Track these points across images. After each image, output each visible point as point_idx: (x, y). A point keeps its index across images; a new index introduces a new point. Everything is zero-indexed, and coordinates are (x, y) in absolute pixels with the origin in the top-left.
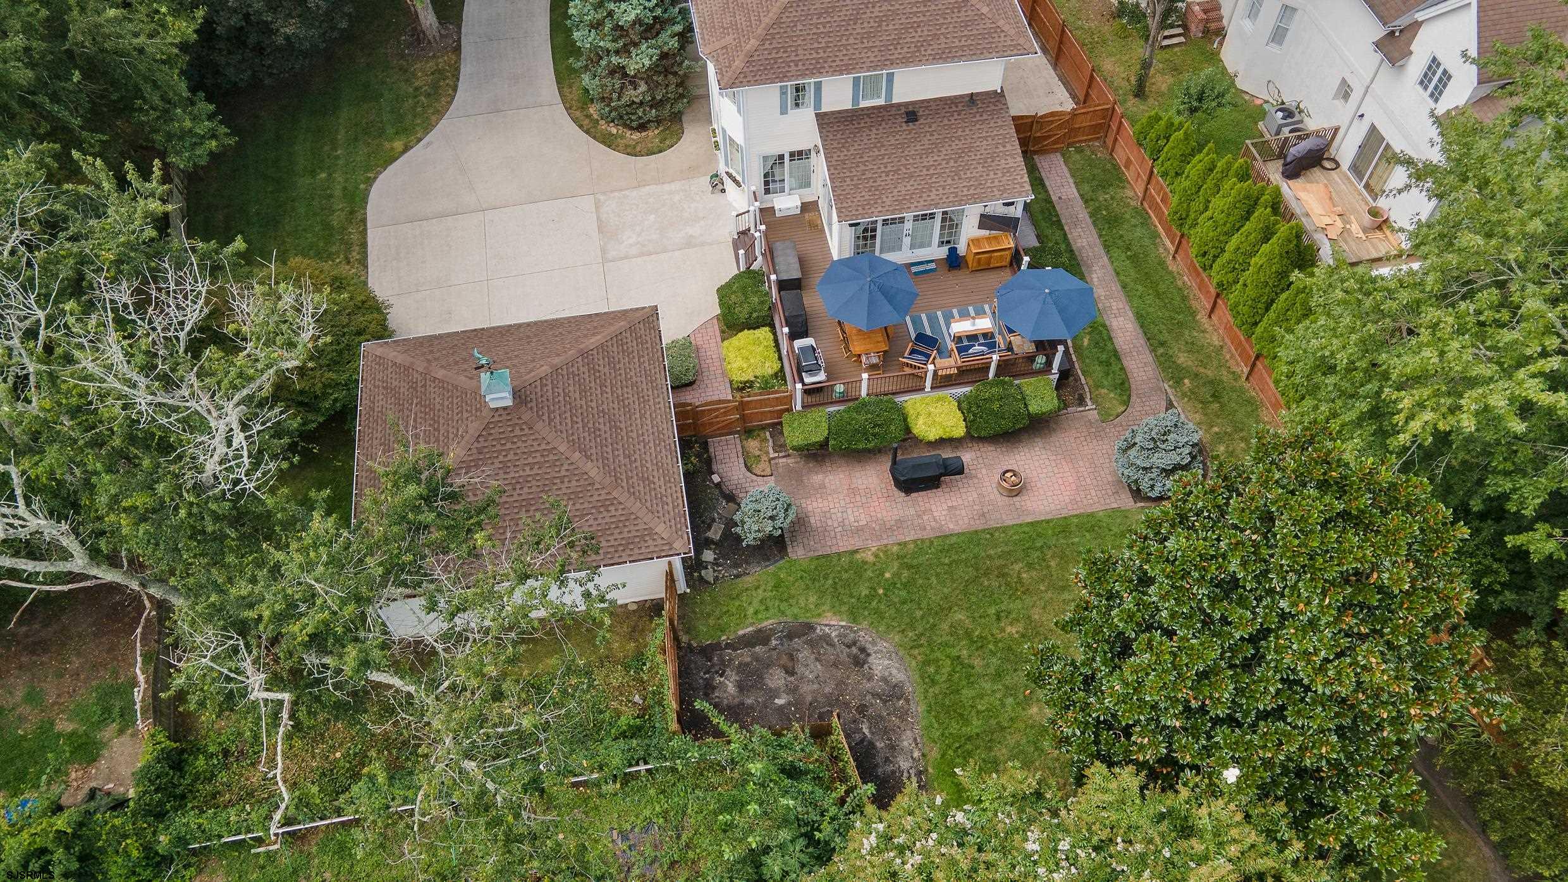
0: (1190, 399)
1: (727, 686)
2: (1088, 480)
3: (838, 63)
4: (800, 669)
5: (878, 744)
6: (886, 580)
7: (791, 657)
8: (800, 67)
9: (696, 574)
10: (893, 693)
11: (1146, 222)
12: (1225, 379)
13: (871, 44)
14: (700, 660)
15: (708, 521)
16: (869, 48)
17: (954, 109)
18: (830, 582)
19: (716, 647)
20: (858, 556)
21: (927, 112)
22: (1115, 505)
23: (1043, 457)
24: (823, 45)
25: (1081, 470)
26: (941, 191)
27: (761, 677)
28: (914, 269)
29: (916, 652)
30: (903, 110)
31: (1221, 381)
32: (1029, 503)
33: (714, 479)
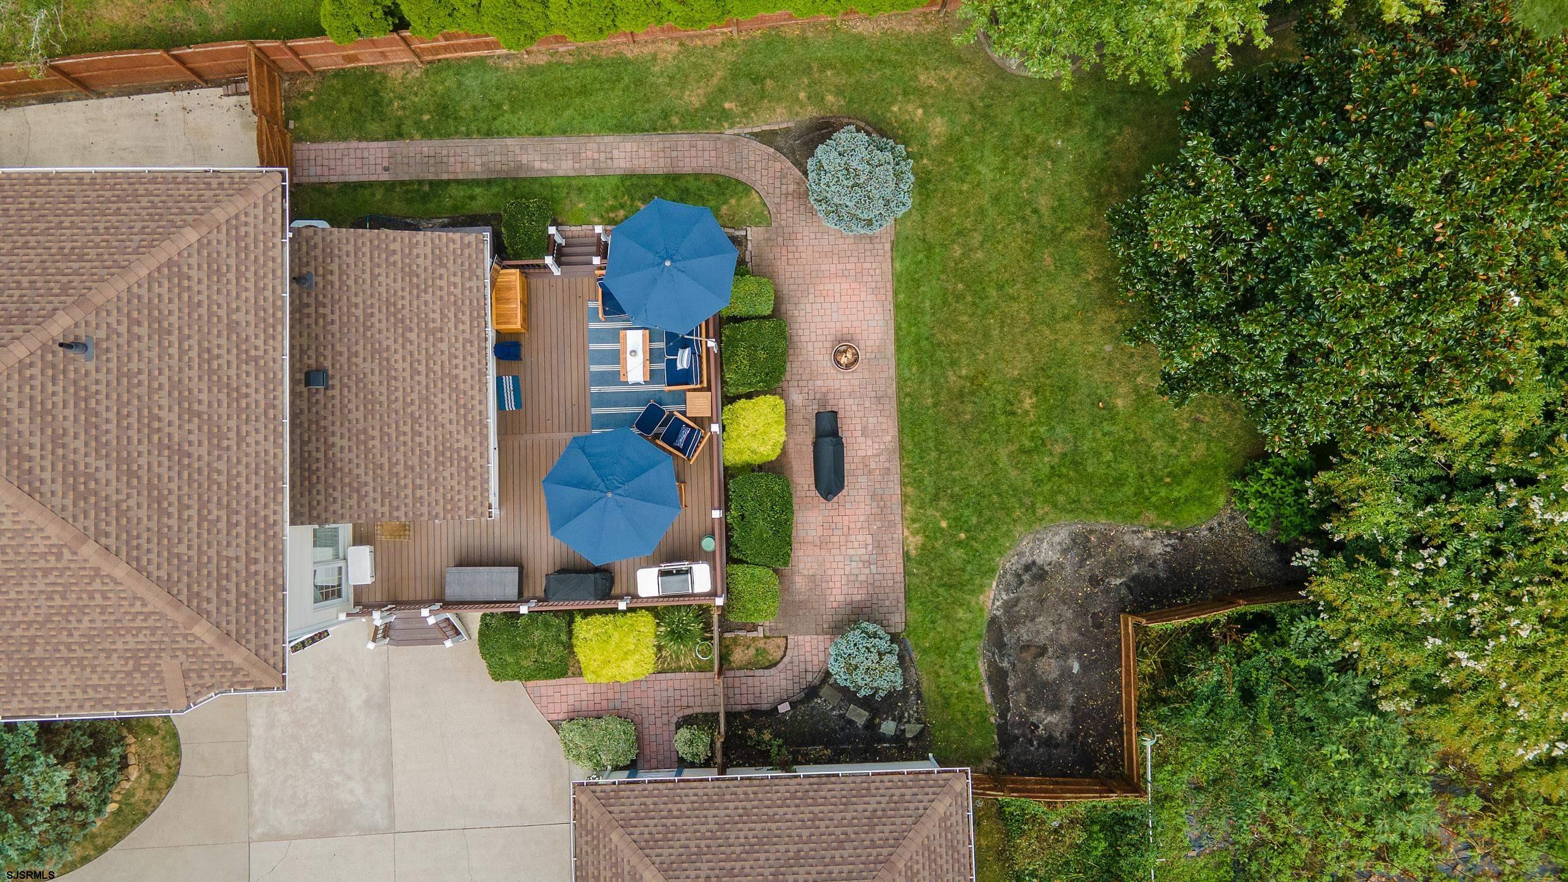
0: (753, 110)
1: (1050, 722)
2: (849, 266)
3: (261, 492)
4: (1041, 640)
5: (1134, 572)
6: (950, 526)
7: (1026, 647)
8: (260, 556)
9: (910, 744)
10: (1081, 544)
11: (458, 68)
12: (732, 59)
13: (233, 435)
14: (1016, 749)
15: (842, 723)
16: (240, 439)
17: (312, 310)
18: (941, 590)
19: (1002, 729)
20: (913, 553)
21: (312, 353)
22: (888, 246)
23: (808, 307)
24: (223, 514)
25: (833, 270)
26: (459, 361)
27: (1045, 684)
28: (510, 405)
29: (1040, 512)
30: (301, 388)
31: (734, 64)
32: (869, 343)
33: (784, 708)
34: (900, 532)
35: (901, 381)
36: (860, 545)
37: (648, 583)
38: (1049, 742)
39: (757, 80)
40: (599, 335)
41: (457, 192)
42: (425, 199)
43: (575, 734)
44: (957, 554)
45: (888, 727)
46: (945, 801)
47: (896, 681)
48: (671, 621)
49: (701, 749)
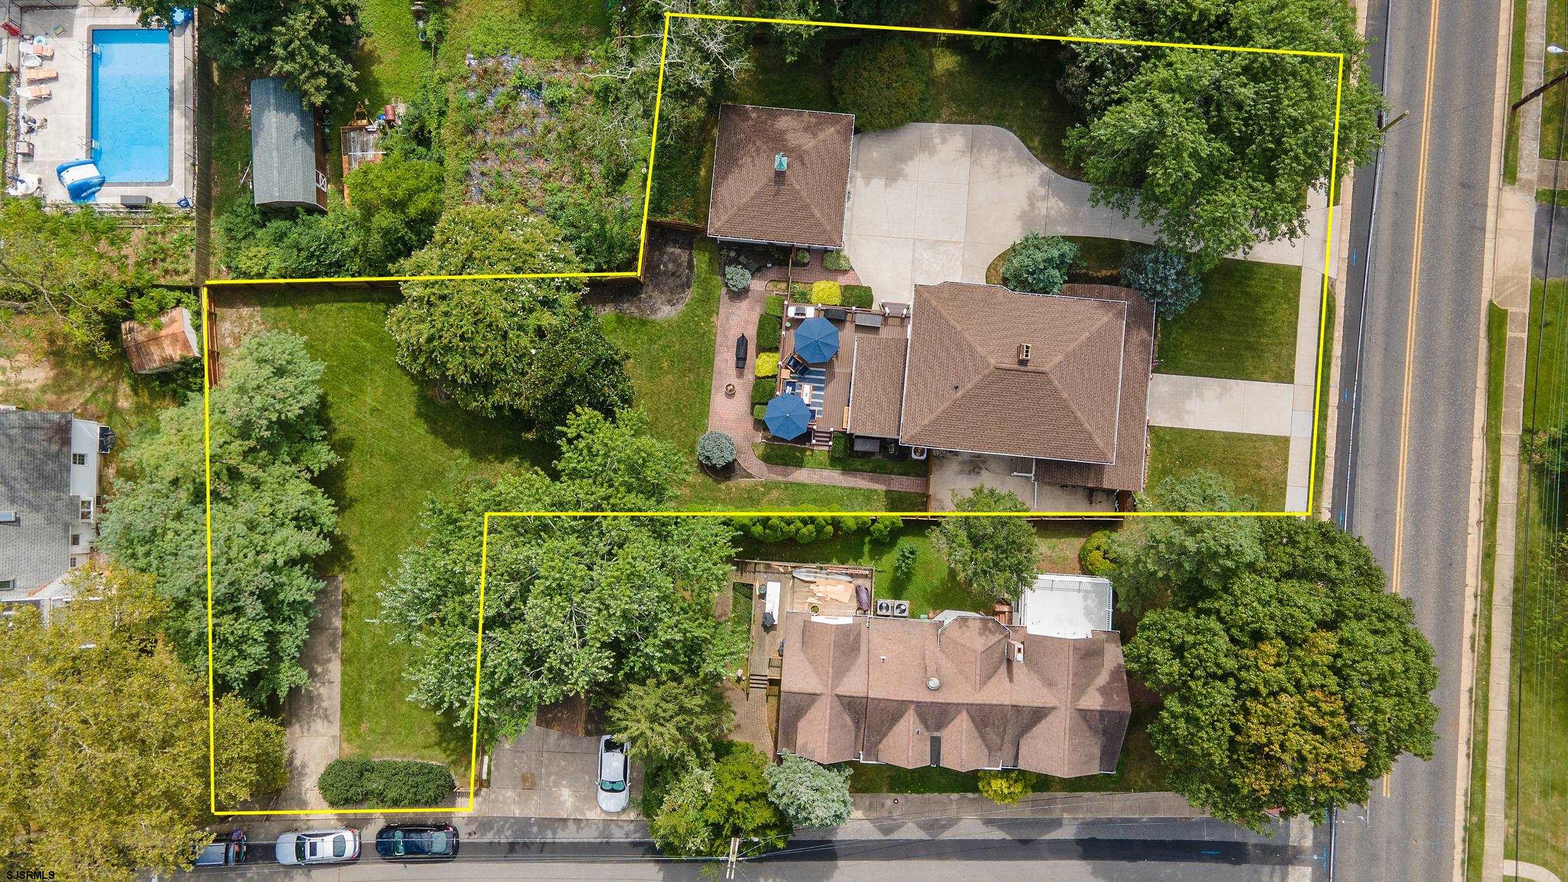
0: (753, 486)
1: (674, 249)
5: (636, 298)
6: (701, 323)
8: (916, 326)
9: (726, 247)
10: (653, 311)
15: (749, 257)
18: (707, 300)
19: (692, 248)
20: (715, 315)
25: (731, 423)
27: (674, 262)
29: (667, 324)
32: (720, 394)
33: (769, 265)
34: (719, 323)
35: (711, 378)
36: (734, 320)
37: (810, 312)
38: (675, 242)
39: (750, 498)
40: (819, 405)
41: (866, 467)
42: (879, 466)
43: (843, 264)
44: (699, 312)
45: (733, 254)
46: (718, 225)
47: (728, 269)
48: (805, 299)
49: (800, 254)
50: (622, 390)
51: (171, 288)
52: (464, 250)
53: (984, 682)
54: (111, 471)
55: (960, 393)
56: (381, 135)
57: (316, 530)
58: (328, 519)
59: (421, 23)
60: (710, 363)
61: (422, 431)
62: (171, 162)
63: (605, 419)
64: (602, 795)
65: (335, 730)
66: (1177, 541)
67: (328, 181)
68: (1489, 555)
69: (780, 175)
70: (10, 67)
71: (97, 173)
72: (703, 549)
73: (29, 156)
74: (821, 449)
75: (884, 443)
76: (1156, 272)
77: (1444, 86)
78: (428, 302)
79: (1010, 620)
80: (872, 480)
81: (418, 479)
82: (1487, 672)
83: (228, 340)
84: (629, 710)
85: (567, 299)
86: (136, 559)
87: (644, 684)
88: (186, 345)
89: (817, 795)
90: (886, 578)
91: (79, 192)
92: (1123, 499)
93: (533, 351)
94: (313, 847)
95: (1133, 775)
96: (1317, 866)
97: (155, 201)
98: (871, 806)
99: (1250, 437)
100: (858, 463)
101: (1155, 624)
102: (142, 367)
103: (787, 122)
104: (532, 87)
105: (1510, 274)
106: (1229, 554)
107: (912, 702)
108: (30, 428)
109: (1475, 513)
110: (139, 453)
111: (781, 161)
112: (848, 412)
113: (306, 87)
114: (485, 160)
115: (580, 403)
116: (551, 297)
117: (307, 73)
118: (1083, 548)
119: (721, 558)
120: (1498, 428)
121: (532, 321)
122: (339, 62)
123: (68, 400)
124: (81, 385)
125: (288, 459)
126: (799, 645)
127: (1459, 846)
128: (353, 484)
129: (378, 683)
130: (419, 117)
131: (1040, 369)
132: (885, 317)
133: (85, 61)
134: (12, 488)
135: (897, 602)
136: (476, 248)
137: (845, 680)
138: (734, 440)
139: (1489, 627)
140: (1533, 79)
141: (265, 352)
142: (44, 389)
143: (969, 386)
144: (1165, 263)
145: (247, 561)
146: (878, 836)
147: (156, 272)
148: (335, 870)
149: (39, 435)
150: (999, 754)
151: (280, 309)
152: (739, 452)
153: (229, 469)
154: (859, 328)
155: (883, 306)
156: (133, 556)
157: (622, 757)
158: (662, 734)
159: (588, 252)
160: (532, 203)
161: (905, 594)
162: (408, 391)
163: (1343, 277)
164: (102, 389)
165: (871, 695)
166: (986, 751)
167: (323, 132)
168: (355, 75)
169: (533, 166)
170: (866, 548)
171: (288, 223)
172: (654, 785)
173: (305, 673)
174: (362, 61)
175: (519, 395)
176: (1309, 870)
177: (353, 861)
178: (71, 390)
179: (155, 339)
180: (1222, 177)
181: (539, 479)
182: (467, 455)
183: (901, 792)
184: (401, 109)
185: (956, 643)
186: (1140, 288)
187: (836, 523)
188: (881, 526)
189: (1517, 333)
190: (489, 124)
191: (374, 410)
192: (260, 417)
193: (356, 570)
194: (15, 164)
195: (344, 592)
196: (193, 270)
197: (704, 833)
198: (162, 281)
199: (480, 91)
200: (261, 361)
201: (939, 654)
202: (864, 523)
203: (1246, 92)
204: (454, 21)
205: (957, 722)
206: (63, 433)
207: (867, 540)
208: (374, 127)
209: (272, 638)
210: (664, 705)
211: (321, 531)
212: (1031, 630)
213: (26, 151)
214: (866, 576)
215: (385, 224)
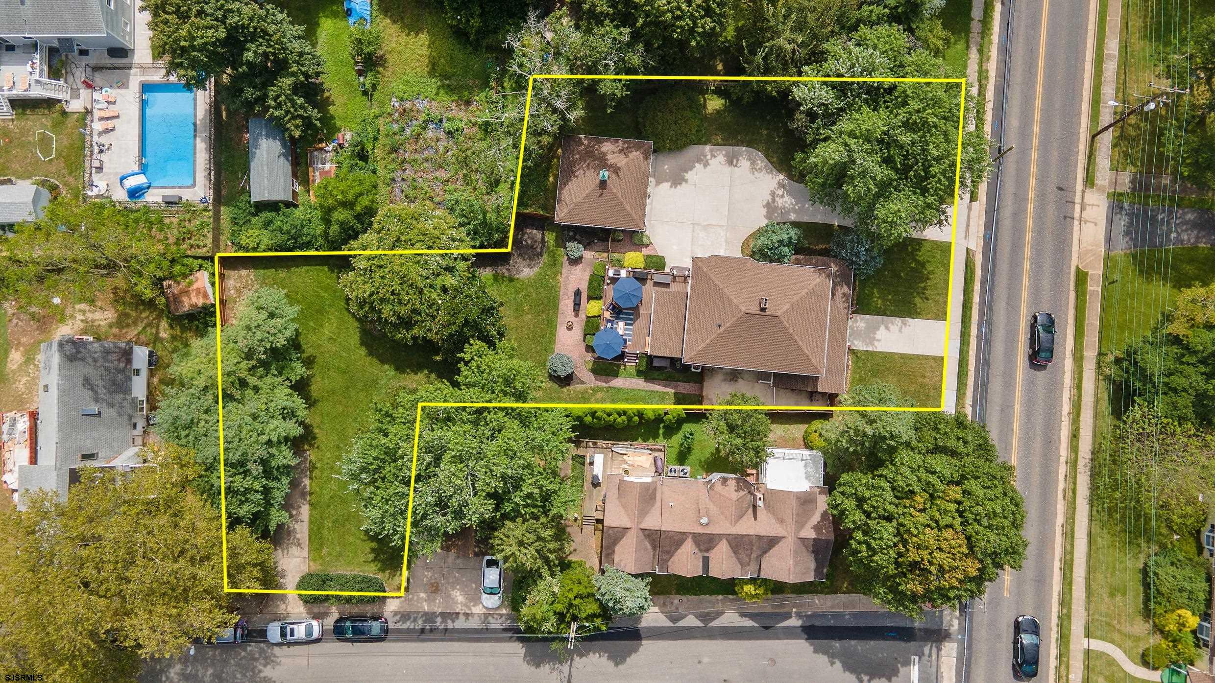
0: (585, 390)
2: (566, 346)
6: (550, 280)
9: (567, 229)
10: (518, 271)
14: (542, 225)
15: (583, 236)
18: (554, 265)
19: (544, 230)
20: (559, 275)
23: (578, 338)
25: (571, 346)
29: (527, 281)
32: (563, 329)
33: (596, 242)
34: (562, 280)
35: (557, 317)
36: (572, 278)
37: (623, 273)
38: (533, 226)
40: (630, 335)
41: (661, 377)
42: (670, 377)
43: (646, 241)
44: (549, 273)
45: (571, 233)
46: (561, 215)
47: (568, 244)
48: (619, 264)
49: (617, 234)
50: (499, 328)
51: (196, 258)
52: (394, 234)
53: (737, 521)
54: (155, 380)
55: (722, 329)
56: (335, 154)
57: (294, 420)
58: (302, 413)
59: (361, 79)
60: (556, 307)
61: (363, 353)
62: (195, 172)
63: (489, 348)
64: (484, 596)
65: (305, 553)
66: (860, 428)
67: (299, 184)
68: (1075, 436)
69: (603, 184)
70: (86, 109)
71: (145, 180)
72: (553, 433)
73: (100, 169)
74: (631, 366)
75: (674, 361)
76: (852, 248)
77: (1047, 122)
78: (371, 270)
79: (757, 480)
80: (665, 386)
81: (360, 385)
82: (1074, 513)
83: (232, 292)
84: (504, 538)
85: (462, 265)
86: (180, 439)
87: (515, 521)
88: (205, 296)
89: (627, 593)
90: (675, 451)
91: (134, 193)
92: (832, 399)
93: (440, 302)
94: (292, 631)
95: (839, 583)
96: (961, 643)
97: (184, 199)
98: (664, 604)
99: (918, 357)
100: (656, 374)
101: (848, 482)
102: (177, 310)
103: (608, 147)
104: (436, 121)
105: (1089, 248)
106: (892, 437)
107: (690, 533)
108: (106, 352)
109: (1066, 408)
110: (180, 368)
111: (604, 174)
112: (648, 340)
113: (288, 126)
114: (404, 170)
115: (472, 337)
116: (451, 265)
117: (289, 116)
118: (806, 432)
119: (565, 439)
120: (1082, 351)
121: (439, 282)
122: (310, 108)
123: (126, 333)
124: (135, 323)
125: (276, 373)
126: (616, 496)
127: (1055, 629)
128: (315, 389)
129: (334, 522)
130: (361, 143)
131: (775, 314)
132: (674, 276)
133: (137, 105)
134: (96, 393)
135: (682, 468)
136: (402, 233)
137: (646, 519)
138: (572, 359)
139: (1075, 483)
140: (1106, 118)
141: (261, 302)
142: (111, 326)
143: (728, 325)
144: (858, 243)
145: (252, 439)
146: (669, 624)
147: (185, 246)
148: (306, 646)
149: (113, 357)
150: (748, 568)
151: (266, 271)
152: (576, 367)
153: (239, 380)
154: (657, 284)
155: (672, 269)
156: (177, 437)
157: (497, 571)
158: (525, 554)
159: (475, 233)
160: (436, 199)
161: (687, 462)
162: (353, 326)
163: (980, 250)
164: (149, 325)
165: (663, 529)
166: (739, 566)
167: (296, 152)
168: (319, 116)
169: (437, 174)
170: (661, 431)
171: (274, 214)
172: (520, 588)
173: (287, 515)
174: (322, 105)
175: (430, 330)
176: (955, 645)
177: (318, 641)
178: (128, 326)
179: (186, 292)
180: (893, 190)
181: (445, 387)
182: (392, 368)
183: (684, 594)
184: (348, 136)
185: (720, 494)
186: (843, 259)
187: (640, 414)
188: (671, 417)
189: (1095, 288)
190: (407, 146)
191: (330, 339)
192: (259, 346)
193: (318, 447)
194: (91, 174)
195: (311, 461)
196: (209, 245)
197: (553, 619)
198: (189, 253)
199: (401, 124)
200: (260, 308)
201: (708, 502)
202: (659, 415)
203: (905, 138)
204: (384, 76)
205: (719, 546)
206: (127, 355)
207: (661, 426)
208: (330, 147)
209: (266, 491)
210: (527, 535)
211: (297, 421)
212: (769, 486)
213: (98, 165)
214: (661, 450)
215: (341, 218)
